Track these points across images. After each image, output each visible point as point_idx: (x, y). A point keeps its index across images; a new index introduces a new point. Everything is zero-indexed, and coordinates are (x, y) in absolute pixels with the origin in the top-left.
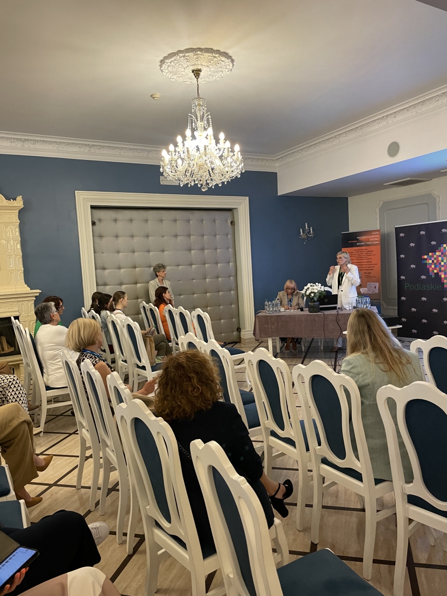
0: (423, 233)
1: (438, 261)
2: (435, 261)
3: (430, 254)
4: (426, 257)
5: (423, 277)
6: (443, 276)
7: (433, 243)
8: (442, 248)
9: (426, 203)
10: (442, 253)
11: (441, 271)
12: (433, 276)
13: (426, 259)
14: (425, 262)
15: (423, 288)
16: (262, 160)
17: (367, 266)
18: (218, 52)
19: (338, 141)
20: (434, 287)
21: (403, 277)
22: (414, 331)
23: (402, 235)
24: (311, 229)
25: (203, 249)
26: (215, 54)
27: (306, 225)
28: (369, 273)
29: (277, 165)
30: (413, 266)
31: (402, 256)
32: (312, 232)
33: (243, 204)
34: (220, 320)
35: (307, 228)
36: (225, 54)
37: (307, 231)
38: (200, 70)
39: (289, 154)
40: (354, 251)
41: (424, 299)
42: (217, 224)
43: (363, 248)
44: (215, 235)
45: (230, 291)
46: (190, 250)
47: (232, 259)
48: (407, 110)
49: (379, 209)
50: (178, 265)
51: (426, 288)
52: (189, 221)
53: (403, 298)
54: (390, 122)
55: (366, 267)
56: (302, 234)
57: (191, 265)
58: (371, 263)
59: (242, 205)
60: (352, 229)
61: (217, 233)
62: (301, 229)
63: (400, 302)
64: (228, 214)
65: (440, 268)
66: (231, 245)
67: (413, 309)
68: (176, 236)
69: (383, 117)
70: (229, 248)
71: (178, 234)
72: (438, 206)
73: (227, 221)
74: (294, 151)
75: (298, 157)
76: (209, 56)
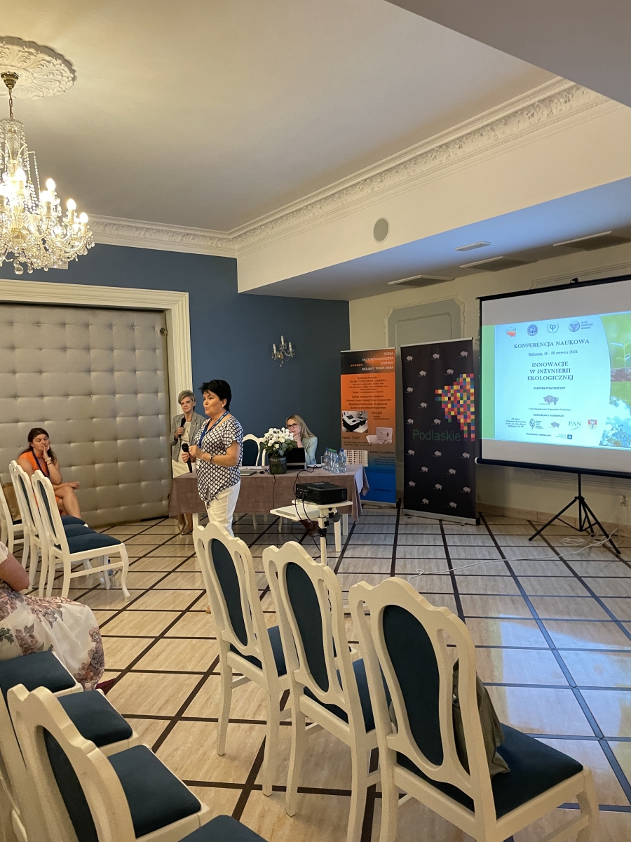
0: (436, 356)
1: (455, 398)
2: (452, 399)
3: (446, 388)
4: (440, 392)
5: (437, 421)
6: (462, 421)
7: (450, 371)
8: (461, 380)
9: (448, 314)
10: (461, 387)
11: (459, 413)
12: (450, 421)
13: (440, 395)
14: (439, 399)
15: (437, 438)
16: (211, 238)
17: (377, 402)
18: (32, 44)
19: (311, 215)
20: (451, 436)
21: (410, 421)
22: (425, 501)
23: (410, 358)
24: (290, 346)
25: (112, 371)
26: (26, 47)
27: (282, 340)
28: (379, 413)
29: (237, 247)
30: (424, 405)
31: (410, 389)
32: (291, 349)
33: (180, 303)
34: (140, 481)
35: (283, 343)
36: (46, 50)
37: (282, 349)
38: (15, 76)
39: (250, 231)
40: (357, 380)
41: (438, 453)
42: (136, 332)
43: (372, 375)
44: (134, 349)
45: (159, 436)
46: (89, 371)
47: (162, 387)
48: (395, 170)
49: (389, 319)
50: (67, 395)
51: (441, 437)
52: (87, 325)
53: (411, 452)
54: (376, 188)
55: (375, 404)
56: (275, 351)
57: (90, 394)
58: (382, 398)
59: (178, 305)
60: (354, 348)
61: (136, 347)
62: (274, 345)
63: (407, 458)
64: (157, 317)
65: (459, 409)
66: (160, 364)
67: (425, 469)
68: (64, 349)
69: (365, 180)
70: (156, 370)
71: (68, 345)
72: (462, 318)
73: (154, 328)
74: (256, 226)
75: (262, 236)
76: (19, 51)
